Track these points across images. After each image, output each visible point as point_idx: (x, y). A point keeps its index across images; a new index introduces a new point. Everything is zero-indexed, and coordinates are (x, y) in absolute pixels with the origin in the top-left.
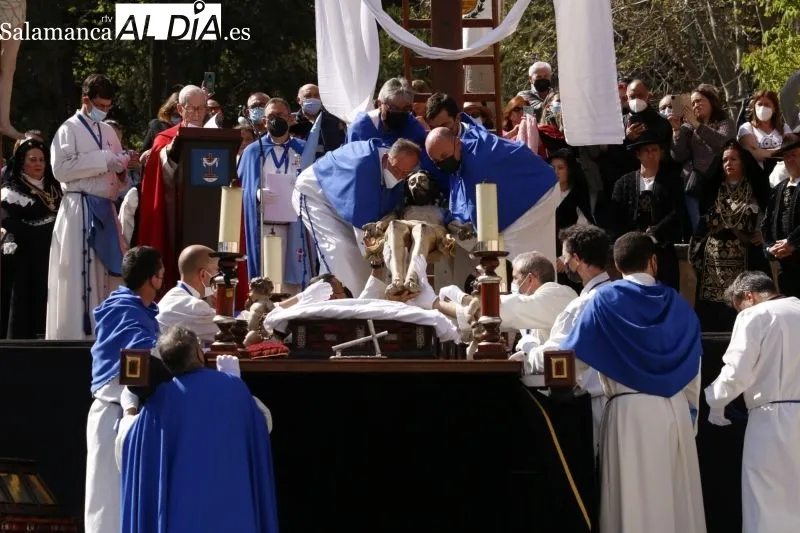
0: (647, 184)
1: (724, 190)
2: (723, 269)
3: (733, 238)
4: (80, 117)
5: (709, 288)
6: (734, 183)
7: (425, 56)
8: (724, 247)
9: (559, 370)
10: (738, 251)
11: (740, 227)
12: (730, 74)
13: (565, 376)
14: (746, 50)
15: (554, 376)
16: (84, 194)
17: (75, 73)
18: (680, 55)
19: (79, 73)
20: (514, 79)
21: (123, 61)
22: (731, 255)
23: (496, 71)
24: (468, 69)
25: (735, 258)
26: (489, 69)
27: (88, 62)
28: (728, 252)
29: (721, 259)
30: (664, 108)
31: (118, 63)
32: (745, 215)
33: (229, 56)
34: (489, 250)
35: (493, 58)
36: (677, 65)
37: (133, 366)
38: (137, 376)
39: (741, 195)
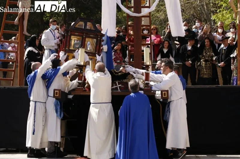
0: (189, 48)
1: (205, 49)
2: (206, 69)
3: (208, 62)
4: (50, 30)
5: (202, 74)
6: (208, 48)
7: (131, 15)
8: (206, 64)
9: (165, 95)
10: (210, 65)
11: (210, 59)
12: (210, 20)
13: (166, 96)
14: (214, 14)
15: (163, 96)
16: (50, 50)
17: (44, 19)
18: (197, 15)
19: (45, 19)
20: (155, 21)
21: (56, 16)
22: (208, 66)
23: (150, 19)
24: (143, 19)
25: (209, 67)
26: (148, 18)
27: (48, 16)
28: (207, 65)
29: (205, 67)
30: (194, 28)
31: (55, 16)
32: (211, 56)
33: (83, 15)
34: (147, 64)
35: (149, 16)
36: (197, 18)
37: (57, 93)
38: (58, 96)
39: (210, 51)
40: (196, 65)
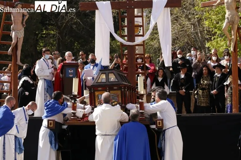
0: (183, 76)
1: (203, 78)
2: (203, 98)
3: (206, 90)
4: (43, 59)
5: (200, 103)
6: (205, 76)
7: (125, 44)
8: (203, 92)
9: (159, 124)
10: (207, 93)
11: (207, 87)
12: (204, 48)
13: (161, 125)
14: (208, 42)
15: (158, 125)
16: (45, 79)
17: (38, 48)
18: (192, 43)
19: (39, 48)
20: (149, 49)
21: (50, 45)
22: (205, 94)
23: (144, 48)
24: (137, 47)
25: (207, 95)
26: (142, 47)
27: (41, 46)
28: (204, 93)
29: (202, 95)
31: (49, 46)
32: (209, 84)
33: (77, 44)
34: (141, 93)
35: (143, 44)
36: (191, 45)
37: (51, 123)
38: (52, 126)
39: (207, 79)
40: (194, 94)
